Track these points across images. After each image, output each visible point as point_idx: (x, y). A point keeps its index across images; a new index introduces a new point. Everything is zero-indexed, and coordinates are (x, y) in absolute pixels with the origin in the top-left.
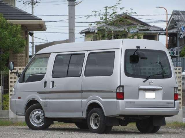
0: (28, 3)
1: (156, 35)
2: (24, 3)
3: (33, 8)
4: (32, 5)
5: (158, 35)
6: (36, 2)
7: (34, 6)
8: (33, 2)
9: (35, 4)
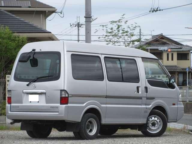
0: (74, 25)
1: (189, 53)
2: (71, 26)
3: (79, 30)
4: (78, 27)
5: (190, 53)
6: (82, 25)
7: (79, 28)
8: (78, 25)
9: (81, 26)
